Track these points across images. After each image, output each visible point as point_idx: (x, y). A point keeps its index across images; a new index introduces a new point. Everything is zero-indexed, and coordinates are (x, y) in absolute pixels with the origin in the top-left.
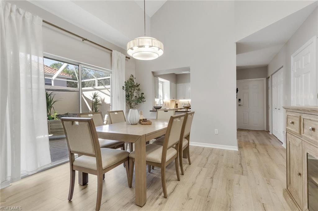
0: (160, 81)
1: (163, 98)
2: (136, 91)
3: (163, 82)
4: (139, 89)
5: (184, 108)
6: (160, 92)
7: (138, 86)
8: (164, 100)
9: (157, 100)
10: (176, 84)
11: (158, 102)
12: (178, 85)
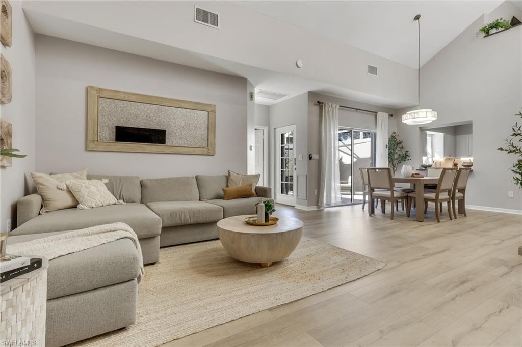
0: (429, 134)
1: (433, 156)
2: (398, 149)
3: (432, 135)
4: (402, 147)
5: (463, 167)
6: (429, 149)
7: (400, 143)
8: (434, 159)
9: (424, 158)
10: (455, 135)
11: (425, 160)
12: (458, 137)
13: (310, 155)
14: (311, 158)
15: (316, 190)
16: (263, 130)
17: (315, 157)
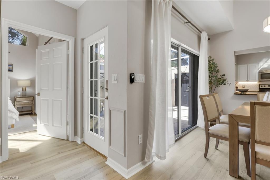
13: (131, 74)
14: (132, 80)
15: (141, 136)
16: (68, 42)
17: (139, 78)
